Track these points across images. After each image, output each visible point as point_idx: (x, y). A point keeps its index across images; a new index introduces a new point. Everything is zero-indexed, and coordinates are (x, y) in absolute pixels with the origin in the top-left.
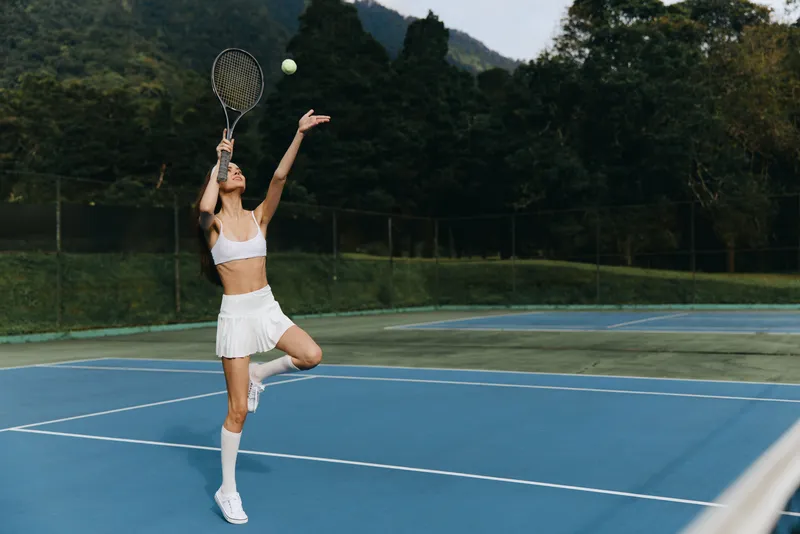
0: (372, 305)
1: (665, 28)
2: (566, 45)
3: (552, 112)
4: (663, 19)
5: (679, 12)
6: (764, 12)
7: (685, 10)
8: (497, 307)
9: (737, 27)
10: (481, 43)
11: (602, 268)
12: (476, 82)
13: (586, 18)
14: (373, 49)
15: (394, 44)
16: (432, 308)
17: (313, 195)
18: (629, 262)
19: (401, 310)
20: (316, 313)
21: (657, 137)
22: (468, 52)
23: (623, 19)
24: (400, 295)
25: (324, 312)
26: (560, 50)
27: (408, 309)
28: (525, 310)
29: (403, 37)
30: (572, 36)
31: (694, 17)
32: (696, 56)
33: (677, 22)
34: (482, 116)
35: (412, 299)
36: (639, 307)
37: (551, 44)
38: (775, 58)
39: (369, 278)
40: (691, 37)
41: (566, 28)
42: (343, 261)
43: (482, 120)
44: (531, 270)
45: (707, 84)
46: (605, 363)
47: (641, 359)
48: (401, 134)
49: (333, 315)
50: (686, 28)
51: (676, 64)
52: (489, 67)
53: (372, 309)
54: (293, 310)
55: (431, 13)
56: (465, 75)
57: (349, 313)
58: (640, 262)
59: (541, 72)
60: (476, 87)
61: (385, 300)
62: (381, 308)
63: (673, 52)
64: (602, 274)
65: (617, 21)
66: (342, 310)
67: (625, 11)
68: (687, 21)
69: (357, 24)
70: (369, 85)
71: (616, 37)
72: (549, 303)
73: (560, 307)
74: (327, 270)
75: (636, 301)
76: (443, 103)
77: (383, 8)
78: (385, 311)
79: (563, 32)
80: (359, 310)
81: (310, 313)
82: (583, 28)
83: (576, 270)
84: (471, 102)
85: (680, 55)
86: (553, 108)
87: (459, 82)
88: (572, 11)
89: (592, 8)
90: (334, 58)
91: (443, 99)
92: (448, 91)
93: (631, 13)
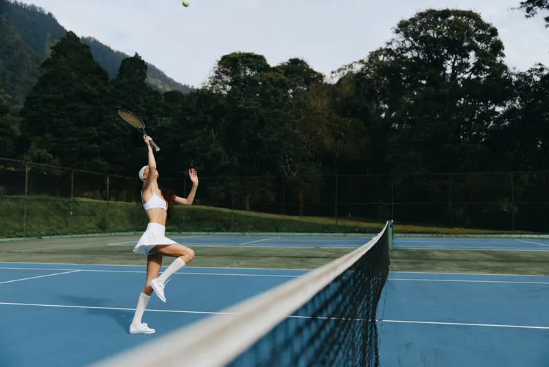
0: (95, 230)
1: (270, 79)
2: (216, 82)
3: (209, 120)
4: (270, 74)
5: (278, 72)
6: (321, 77)
7: (281, 71)
8: (174, 233)
9: (307, 82)
10: (162, 72)
11: (235, 211)
12: (163, 97)
13: (228, 67)
14: (100, 72)
15: (113, 72)
16: (132, 233)
17: (57, 160)
18: (248, 209)
19: (113, 234)
20: (58, 235)
21: (266, 140)
22: (154, 77)
23: (248, 72)
24: (112, 224)
25: (63, 234)
26: (212, 84)
27: (117, 234)
28: (190, 235)
29: (120, 65)
30: (220, 77)
31: (286, 75)
32: (287, 97)
33: (277, 76)
34: (168, 118)
35: (121, 228)
36: (254, 234)
37: (208, 80)
38: (326, 101)
39: (93, 214)
40: (285, 86)
41: (217, 72)
42: (76, 202)
43: (167, 121)
45: (292, 113)
46: (243, 262)
47: (260, 260)
48: (115, 125)
49: (69, 236)
50: (282, 80)
51: (277, 100)
52: (168, 89)
53: (94, 233)
54: (43, 233)
55: (137, 54)
56: (157, 93)
57: (80, 236)
58: (254, 208)
59: (201, 97)
60: (163, 101)
61: (103, 228)
62: (100, 233)
63: (275, 94)
64: (236, 215)
65: (245, 72)
66: (75, 233)
67: (249, 67)
68: (283, 77)
69: (90, 56)
70: (96, 93)
71: (244, 82)
72: (204, 231)
73: (210, 233)
74: (66, 208)
75: (252, 230)
76: (142, 108)
77: (101, 44)
78: (103, 234)
79: (214, 75)
80: (86, 234)
81: (53, 235)
82: (226, 73)
83: (220, 212)
84: (160, 109)
85: (279, 96)
86: (210, 118)
87: (153, 97)
88: (220, 63)
89: (231, 63)
90: (74, 75)
91: (142, 106)
92: (146, 102)
93: (252, 69)
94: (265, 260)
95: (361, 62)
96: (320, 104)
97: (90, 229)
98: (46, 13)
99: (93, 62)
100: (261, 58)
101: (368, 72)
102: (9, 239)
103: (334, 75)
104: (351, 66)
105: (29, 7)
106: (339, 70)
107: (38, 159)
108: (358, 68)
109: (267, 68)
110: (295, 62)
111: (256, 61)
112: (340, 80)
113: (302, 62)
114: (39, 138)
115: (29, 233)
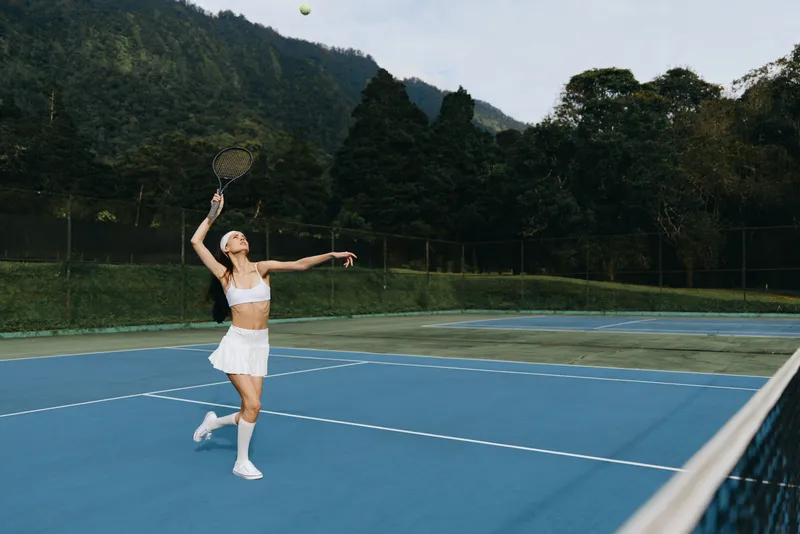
0: (413, 308)
1: (640, 102)
2: (565, 112)
3: (554, 163)
4: (639, 94)
5: (652, 89)
6: (716, 90)
7: (656, 88)
8: (509, 312)
9: (695, 101)
10: (500, 111)
11: (592, 283)
12: (495, 140)
13: (580, 92)
14: (418, 116)
15: (433, 111)
16: (459, 311)
17: (369, 224)
18: (612, 278)
19: (435, 312)
20: (370, 313)
21: (634, 183)
22: (489, 117)
23: (608, 94)
24: (434, 301)
25: (376, 313)
26: (559, 116)
27: (441, 312)
28: (531, 314)
29: (440, 105)
30: (569, 106)
31: (663, 92)
32: (664, 122)
33: (650, 96)
34: (500, 165)
35: (444, 304)
36: (618, 313)
37: (553, 111)
38: (725, 124)
39: (410, 287)
40: (661, 108)
41: (565, 100)
42: (391, 274)
43: (499, 168)
44: (536, 283)
45: (671, 144)
46: (591, 356)
47: (618, 353)
48: (436, 178)
49: (383, 315)
50: (656, 100)
51: (648, 128)
52: (505, 128)
53: (412, 311)
54: (353, 311)
55: (461, 88)
56: (487, 135)
57: (396, 314)
58: (620, 279)
59: (544, 133)
60: (495, 143)
61: (423, 305)
62: (419, 311)
63: (646, 119)
64: (592, 288)
65: (603, 95)
66: (389, 312)
67: (609, 88)
68: (656, 96)
69: (405, 96)
70: (413, 141)
71: (602, 107)
72: (549, 309)
73: (558, 312)
74: (380, 281)
75: (616, 309)
76: (469, 155)
77: (425, 84)
78: (423, 313)
79: (561, 103)
80: (402, 312)
81: (365, 313)
82: (579, 100)
83: (570, 284)
84: (491, 155)
85: (651, 121)
86: (555, 161)
87: (482, 140)
88: (569, 87)
89: (584, 85)
90: (387, 121)
91: (469, 152)
92: (473, 146)
93: (614, 89)
94: (626, 353)
95: (782, 61)
96: (717, 129)
97: (407, 306)
98: (365, 56)
99: (409, 103)
100: (626, 74)
101: (792, 75)
102: (316, 318)
103: (737, 86)
104: (764, 70)
105: (347, 51)
106: (745, 79)
107: (350, 224)
108: (775, 71)
109: (635, 85)
110: (676, 73)
111: (618, 78)
112: (747, 92)
113: (687, 73)
114: (351, 200)
115: (338, 311)
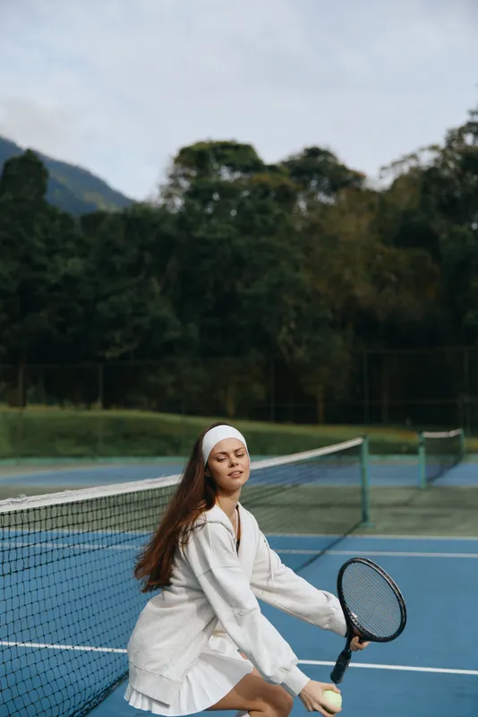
1: (264, 186)
2: (171, 194)
3: (147, 261)
4: (265, 177)
5: (281, 172)
6: (359, 177)
7: (286, 170)
9: (333, 188)
12: (78, 224)
23: (226, 174)
26: (165, 198)
30: (177, 185)
31: (292, 177)
33: (276, 180)
37: (157, 191)
38: (365, 221)
41: (172, 177)
43: (75, 265)
50: (283, 186)
51: (264, 222)
56: (66, 218)
59: (137, 219)
60: (77, 230)
63: (263, 210)
65: (218, 175)
67: (227, 165)
68: (285, 180)
76: (39, 244)
79: (168, 181)
82: (186, 176)
84: (70, 245)
86: (148, 257)
87: (58, 223)
88: (177, 160)
89: (197, 159)
91: (39, 240)
92: (46, 232)
93: (233, 167)
95: (434, 148)
96: (355, 227)
100: (246, 150)
101: (445, 165)
103: (384, 173)
104: (414, 156)
106: (394, 164)
108: (427, 159)
109: (256, 165)
110: (313, 153)
111: (238, 155)
112: (396, 182)
113: (327, 153)
